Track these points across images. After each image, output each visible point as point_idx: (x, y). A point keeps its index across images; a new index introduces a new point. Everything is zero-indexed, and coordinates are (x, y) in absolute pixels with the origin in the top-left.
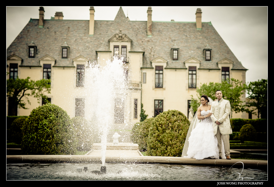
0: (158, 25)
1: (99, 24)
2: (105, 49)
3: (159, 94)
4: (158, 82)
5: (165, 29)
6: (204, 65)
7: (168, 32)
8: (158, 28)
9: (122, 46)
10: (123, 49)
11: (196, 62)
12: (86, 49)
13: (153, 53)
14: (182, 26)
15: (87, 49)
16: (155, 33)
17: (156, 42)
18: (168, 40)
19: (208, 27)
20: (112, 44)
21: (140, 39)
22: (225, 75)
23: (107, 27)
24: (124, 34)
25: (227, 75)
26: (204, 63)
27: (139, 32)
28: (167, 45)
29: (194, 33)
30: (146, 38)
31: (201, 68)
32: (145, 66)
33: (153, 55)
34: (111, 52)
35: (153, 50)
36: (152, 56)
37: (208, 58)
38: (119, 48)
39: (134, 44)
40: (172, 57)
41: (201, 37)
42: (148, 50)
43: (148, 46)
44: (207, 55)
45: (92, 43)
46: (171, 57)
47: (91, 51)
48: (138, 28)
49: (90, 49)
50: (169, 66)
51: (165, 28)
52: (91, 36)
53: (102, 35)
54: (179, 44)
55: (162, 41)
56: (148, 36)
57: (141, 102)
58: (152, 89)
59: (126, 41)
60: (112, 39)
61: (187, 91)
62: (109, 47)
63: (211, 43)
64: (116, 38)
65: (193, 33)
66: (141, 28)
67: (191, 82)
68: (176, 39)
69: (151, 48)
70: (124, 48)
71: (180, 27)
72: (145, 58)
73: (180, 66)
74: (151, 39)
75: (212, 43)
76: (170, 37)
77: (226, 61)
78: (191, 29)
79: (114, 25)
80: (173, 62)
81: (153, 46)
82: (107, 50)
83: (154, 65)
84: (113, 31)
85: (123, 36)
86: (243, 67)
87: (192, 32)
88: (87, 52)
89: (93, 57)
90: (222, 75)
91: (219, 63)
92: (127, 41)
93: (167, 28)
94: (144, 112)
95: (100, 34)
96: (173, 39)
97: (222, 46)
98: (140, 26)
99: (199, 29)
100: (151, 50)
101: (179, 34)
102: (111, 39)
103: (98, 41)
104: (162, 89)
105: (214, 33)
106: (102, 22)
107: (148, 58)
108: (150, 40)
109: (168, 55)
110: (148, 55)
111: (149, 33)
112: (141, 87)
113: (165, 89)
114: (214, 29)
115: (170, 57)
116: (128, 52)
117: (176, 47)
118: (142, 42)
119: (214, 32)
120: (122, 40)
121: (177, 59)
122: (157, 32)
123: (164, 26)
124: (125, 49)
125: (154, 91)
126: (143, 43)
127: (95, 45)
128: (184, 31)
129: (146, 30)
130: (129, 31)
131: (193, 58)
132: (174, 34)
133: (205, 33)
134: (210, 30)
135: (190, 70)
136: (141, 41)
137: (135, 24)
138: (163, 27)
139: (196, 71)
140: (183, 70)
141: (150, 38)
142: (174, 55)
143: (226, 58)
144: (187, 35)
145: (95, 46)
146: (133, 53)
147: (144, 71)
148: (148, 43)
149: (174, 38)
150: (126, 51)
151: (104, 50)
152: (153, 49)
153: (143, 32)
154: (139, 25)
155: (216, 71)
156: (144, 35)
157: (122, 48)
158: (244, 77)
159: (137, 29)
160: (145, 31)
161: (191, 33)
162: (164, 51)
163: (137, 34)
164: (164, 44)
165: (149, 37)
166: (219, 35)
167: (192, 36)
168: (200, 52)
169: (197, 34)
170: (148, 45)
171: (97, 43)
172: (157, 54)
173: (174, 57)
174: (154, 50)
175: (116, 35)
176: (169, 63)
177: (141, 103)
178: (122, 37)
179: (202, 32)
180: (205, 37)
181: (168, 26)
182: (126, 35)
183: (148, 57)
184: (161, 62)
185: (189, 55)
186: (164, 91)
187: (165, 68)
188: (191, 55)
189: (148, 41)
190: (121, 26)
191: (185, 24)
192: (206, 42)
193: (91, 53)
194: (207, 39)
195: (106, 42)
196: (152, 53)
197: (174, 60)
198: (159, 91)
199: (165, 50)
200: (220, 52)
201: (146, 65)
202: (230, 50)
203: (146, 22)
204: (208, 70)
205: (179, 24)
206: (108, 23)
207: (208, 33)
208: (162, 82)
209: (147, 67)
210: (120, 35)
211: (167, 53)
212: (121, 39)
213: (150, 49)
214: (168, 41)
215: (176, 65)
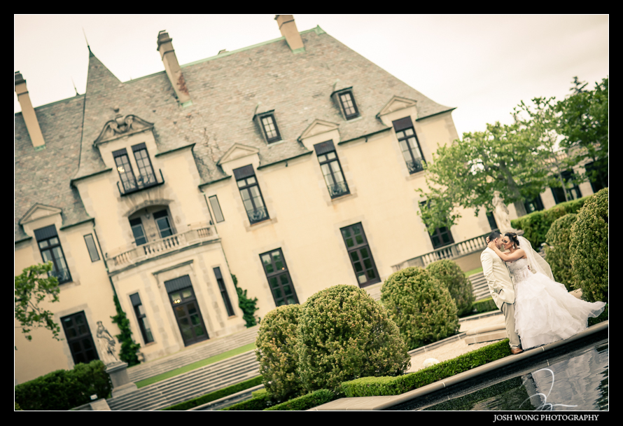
0: (195, 72)
1: (47, 114)
2: (94, 168)
3: (266, 237)
4: (252, 208)
5: (216, 75)
6: (349, 131)
7: (227, 80)
8: (198, 79)
9: (133, 147)
10: (137, 154)
11: (327, 129)
12: (40, 185)
13: (214, 142)
14: (256, 57)
15: (44, 183)
16: (196, 93)
17: (209, 113)
18: (235, 99)
19: (318, 40)
20: (107, 152)
21: (167, 118)
22: (406, 138)
23: (73, 116)
24: (128, 116)
25: (411, 137)
26: (347, 126)
27: (157, 101)
28: (239, 112)
29: (290, 63)
30: (181, 111)
31: (346, 139)
32: (208, 180)
33: (214, 147)
34: (110, 170)
35: (209, 136)
36: (214, 150)
37: (350, 111)
38: (126, 154)
39: (161, 133)
40: (265, 137)
41: (311, 69)
42: (197, 137)
43: (194, 129)
44: (346, 105)
45: (49, 166)
46: (262, 137)
47: (55, 186)
48: (151, 93)
49: (50, 183)
50: (267, 161)
51: (215, 72)
52: (41, 149)
53: (66, 139)
54: (268, 100)
55: (221, 106)
56: (182, 104)
57: (230, 271)
58: (244, 229)
59: (140, 130)
60: (102, 139)
61: (331, 207)
62: (102, 160)
63: (341, 75)
64: (112, 131)
65: (288, 65)
66: (158, 90)
67: (333, 183)
68: (255, 90)
69: (202, 131)
70: (139, 150)
71: (250, 59)
72: (199, 159)
73: (292, 151)
74: (193, 111)
75: (343, 73)
76: (238, 91)
77: (397, 105)
78: (280, 55)
79: (92, 104)
80: (270, 148)
81: (206, 125)
82: (99, 171)
83: (228, 169)
84: (95, 118)
85: (129, 122)
86: (440, 105)
87: (285, 64)
88: (46, 191)
89: (66, 199)
90: (400, 140)
91: (382, 113)
92: (143, 131)
93: (221, 71)
94: (245, 295)
95: (62, 137)
96: (247, 92)
97: (370, 72)
98: (153, 86)
99: (299, 49)
100: (205, 135)
101: (256, 76)
102: (99, 138)
103: (63, 156)
104: (268, 222)
105: (339, 50)
106: (55, 106)
107: (207, 156)
108: (193, 114)
109: (253, 134)
110: (203, 150)
111: (182, 96)
112: (217, 233)
113: (275, 220)
114: (334, 41)
115: (258, 139)
116: (152, 157)
117: (266, 109)
118: (175, 123)
119: (338, 47)
120: (130, 133)
121: (278, 138)
122: (202, 89)
123: (213, 70)
124: (143, 152)
125: (250, 233)
126: (179, 125)
127: (58, 168)
128: (266, 66)
129: (171, 92)
130: (136, 107)
131: (318, 122)
132: (245, 80)
133: (318, 56)
134: (325, 46)
135: (319, 153)
136: (171, 124)
137: (139, 88)
138: (210, 73)
139: (334, 151)
140: (303, 159)
141: (189, 107)
142: (267, 128)
143: (395, 96)
144: (276, 73)
145: (60, 170)
146: (168, 155)
147: (210, 191)
148: (190, 123)
149: (248, 90)
150: (148, 156)
151: (91, 171)
152: (210, 133)
153: (167, 100)
154: (150, 87)
155: (382, 135)
156: (171, 105)
157: (134, 152)
158: (451, 128)
159: (148, 98)
160: (169, 95)
161: (284, 66)
162: (237, 129)
163: (154, 109)
164: (229, 112)
165: (185, 106)
166: (352, 51)
167: (290, 72)
168: (325, 105)
169: (299, 64)
170: (192, 127)
171: (62, 163)
172: (225, 142)
173: (269, 134)
174: (213, 132)
175: (110, 124)
176: (261, 153)
177: (231, 275)
178: (125, 124)
179: (308, 55)
180: (322, 66)
181: (221, 68)
182: (133, 116)
183: (206, 154)
184: (243, 157)
185: (304, 119)
186: (275, 225)
187: (259, 168)
188: (306, 118)
189: (189, 117)
190: (110, 99)
191: (260, 50)
192: (327, 76)
193: (59, 191)
194: (328, 69)
195: (88, 151)
196: (211, 143)
197: (270, 141)
198: (262, 228)
199: (239, 126)
200: (373, 89)
201: (209, 177)
202: (393, 77)
203: (165, 72)
204: (364, 139)
205: (245, 53)
206: (71, 105)
207: (323, 53)
208: (262, 204)
209: (215, 179)
210: (120, 120)
211: (248, 131)
212: (126, 131)
213: (201, 134)
214: (237, 103)
215: (282, 153)
